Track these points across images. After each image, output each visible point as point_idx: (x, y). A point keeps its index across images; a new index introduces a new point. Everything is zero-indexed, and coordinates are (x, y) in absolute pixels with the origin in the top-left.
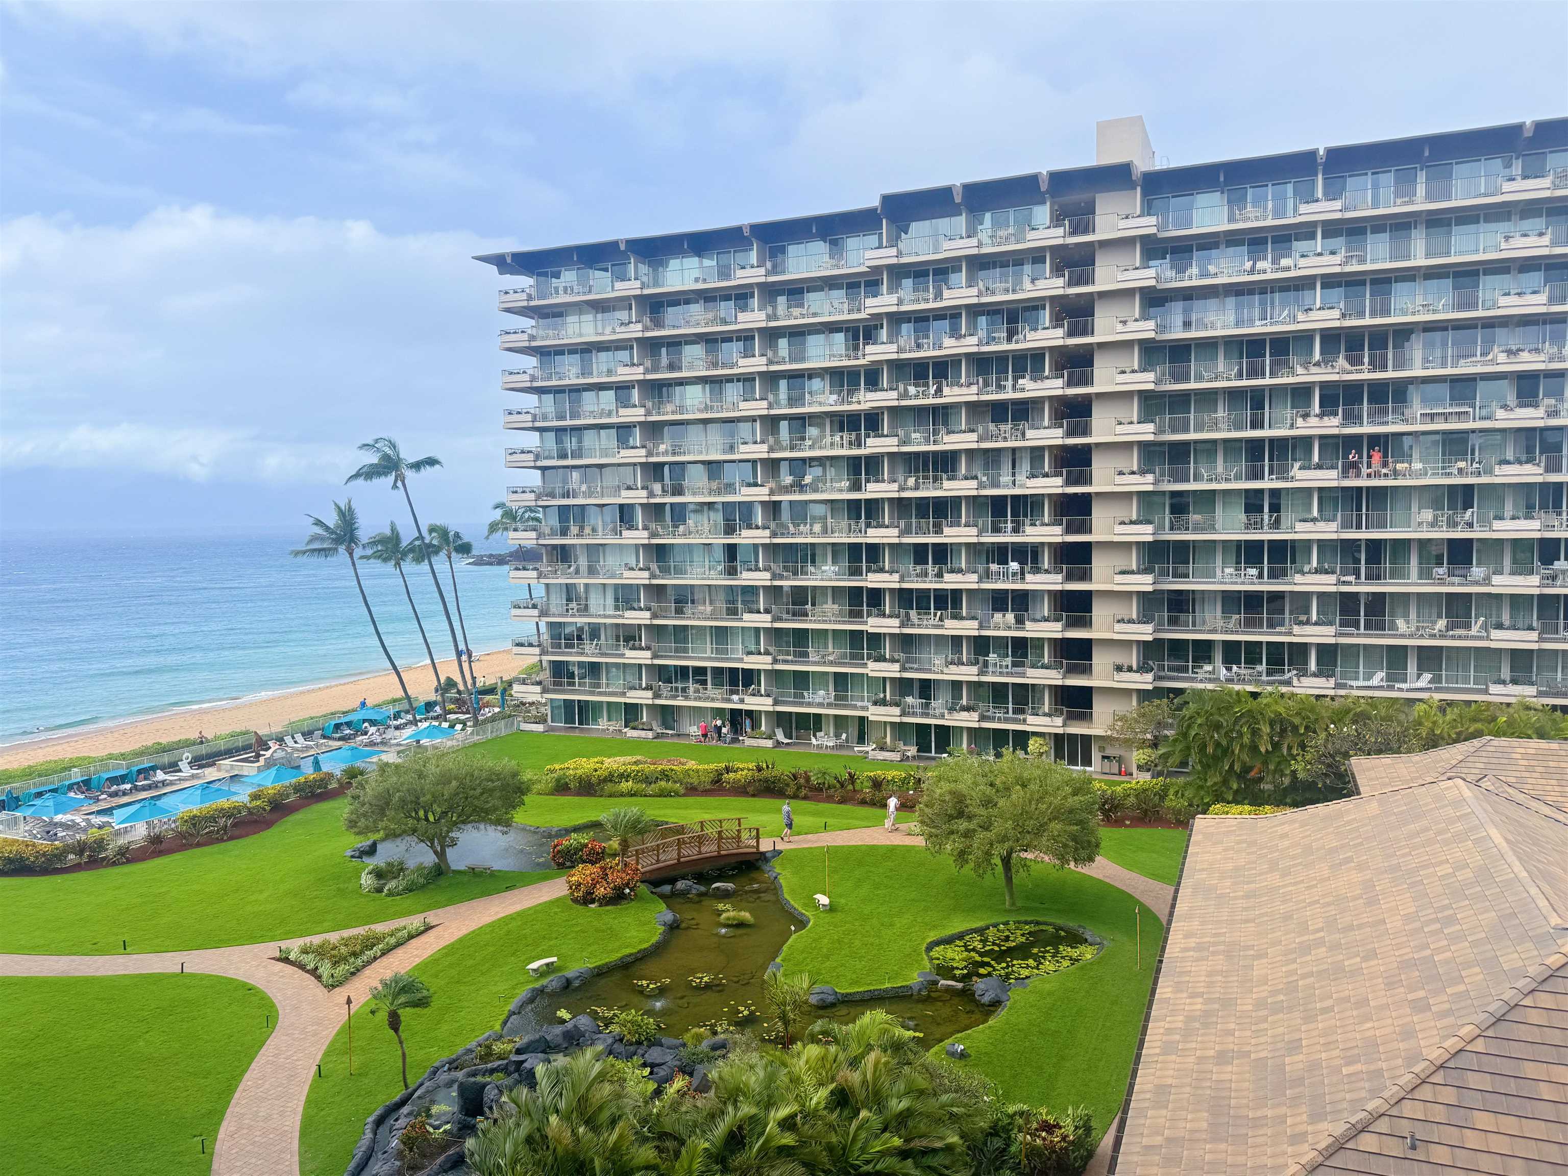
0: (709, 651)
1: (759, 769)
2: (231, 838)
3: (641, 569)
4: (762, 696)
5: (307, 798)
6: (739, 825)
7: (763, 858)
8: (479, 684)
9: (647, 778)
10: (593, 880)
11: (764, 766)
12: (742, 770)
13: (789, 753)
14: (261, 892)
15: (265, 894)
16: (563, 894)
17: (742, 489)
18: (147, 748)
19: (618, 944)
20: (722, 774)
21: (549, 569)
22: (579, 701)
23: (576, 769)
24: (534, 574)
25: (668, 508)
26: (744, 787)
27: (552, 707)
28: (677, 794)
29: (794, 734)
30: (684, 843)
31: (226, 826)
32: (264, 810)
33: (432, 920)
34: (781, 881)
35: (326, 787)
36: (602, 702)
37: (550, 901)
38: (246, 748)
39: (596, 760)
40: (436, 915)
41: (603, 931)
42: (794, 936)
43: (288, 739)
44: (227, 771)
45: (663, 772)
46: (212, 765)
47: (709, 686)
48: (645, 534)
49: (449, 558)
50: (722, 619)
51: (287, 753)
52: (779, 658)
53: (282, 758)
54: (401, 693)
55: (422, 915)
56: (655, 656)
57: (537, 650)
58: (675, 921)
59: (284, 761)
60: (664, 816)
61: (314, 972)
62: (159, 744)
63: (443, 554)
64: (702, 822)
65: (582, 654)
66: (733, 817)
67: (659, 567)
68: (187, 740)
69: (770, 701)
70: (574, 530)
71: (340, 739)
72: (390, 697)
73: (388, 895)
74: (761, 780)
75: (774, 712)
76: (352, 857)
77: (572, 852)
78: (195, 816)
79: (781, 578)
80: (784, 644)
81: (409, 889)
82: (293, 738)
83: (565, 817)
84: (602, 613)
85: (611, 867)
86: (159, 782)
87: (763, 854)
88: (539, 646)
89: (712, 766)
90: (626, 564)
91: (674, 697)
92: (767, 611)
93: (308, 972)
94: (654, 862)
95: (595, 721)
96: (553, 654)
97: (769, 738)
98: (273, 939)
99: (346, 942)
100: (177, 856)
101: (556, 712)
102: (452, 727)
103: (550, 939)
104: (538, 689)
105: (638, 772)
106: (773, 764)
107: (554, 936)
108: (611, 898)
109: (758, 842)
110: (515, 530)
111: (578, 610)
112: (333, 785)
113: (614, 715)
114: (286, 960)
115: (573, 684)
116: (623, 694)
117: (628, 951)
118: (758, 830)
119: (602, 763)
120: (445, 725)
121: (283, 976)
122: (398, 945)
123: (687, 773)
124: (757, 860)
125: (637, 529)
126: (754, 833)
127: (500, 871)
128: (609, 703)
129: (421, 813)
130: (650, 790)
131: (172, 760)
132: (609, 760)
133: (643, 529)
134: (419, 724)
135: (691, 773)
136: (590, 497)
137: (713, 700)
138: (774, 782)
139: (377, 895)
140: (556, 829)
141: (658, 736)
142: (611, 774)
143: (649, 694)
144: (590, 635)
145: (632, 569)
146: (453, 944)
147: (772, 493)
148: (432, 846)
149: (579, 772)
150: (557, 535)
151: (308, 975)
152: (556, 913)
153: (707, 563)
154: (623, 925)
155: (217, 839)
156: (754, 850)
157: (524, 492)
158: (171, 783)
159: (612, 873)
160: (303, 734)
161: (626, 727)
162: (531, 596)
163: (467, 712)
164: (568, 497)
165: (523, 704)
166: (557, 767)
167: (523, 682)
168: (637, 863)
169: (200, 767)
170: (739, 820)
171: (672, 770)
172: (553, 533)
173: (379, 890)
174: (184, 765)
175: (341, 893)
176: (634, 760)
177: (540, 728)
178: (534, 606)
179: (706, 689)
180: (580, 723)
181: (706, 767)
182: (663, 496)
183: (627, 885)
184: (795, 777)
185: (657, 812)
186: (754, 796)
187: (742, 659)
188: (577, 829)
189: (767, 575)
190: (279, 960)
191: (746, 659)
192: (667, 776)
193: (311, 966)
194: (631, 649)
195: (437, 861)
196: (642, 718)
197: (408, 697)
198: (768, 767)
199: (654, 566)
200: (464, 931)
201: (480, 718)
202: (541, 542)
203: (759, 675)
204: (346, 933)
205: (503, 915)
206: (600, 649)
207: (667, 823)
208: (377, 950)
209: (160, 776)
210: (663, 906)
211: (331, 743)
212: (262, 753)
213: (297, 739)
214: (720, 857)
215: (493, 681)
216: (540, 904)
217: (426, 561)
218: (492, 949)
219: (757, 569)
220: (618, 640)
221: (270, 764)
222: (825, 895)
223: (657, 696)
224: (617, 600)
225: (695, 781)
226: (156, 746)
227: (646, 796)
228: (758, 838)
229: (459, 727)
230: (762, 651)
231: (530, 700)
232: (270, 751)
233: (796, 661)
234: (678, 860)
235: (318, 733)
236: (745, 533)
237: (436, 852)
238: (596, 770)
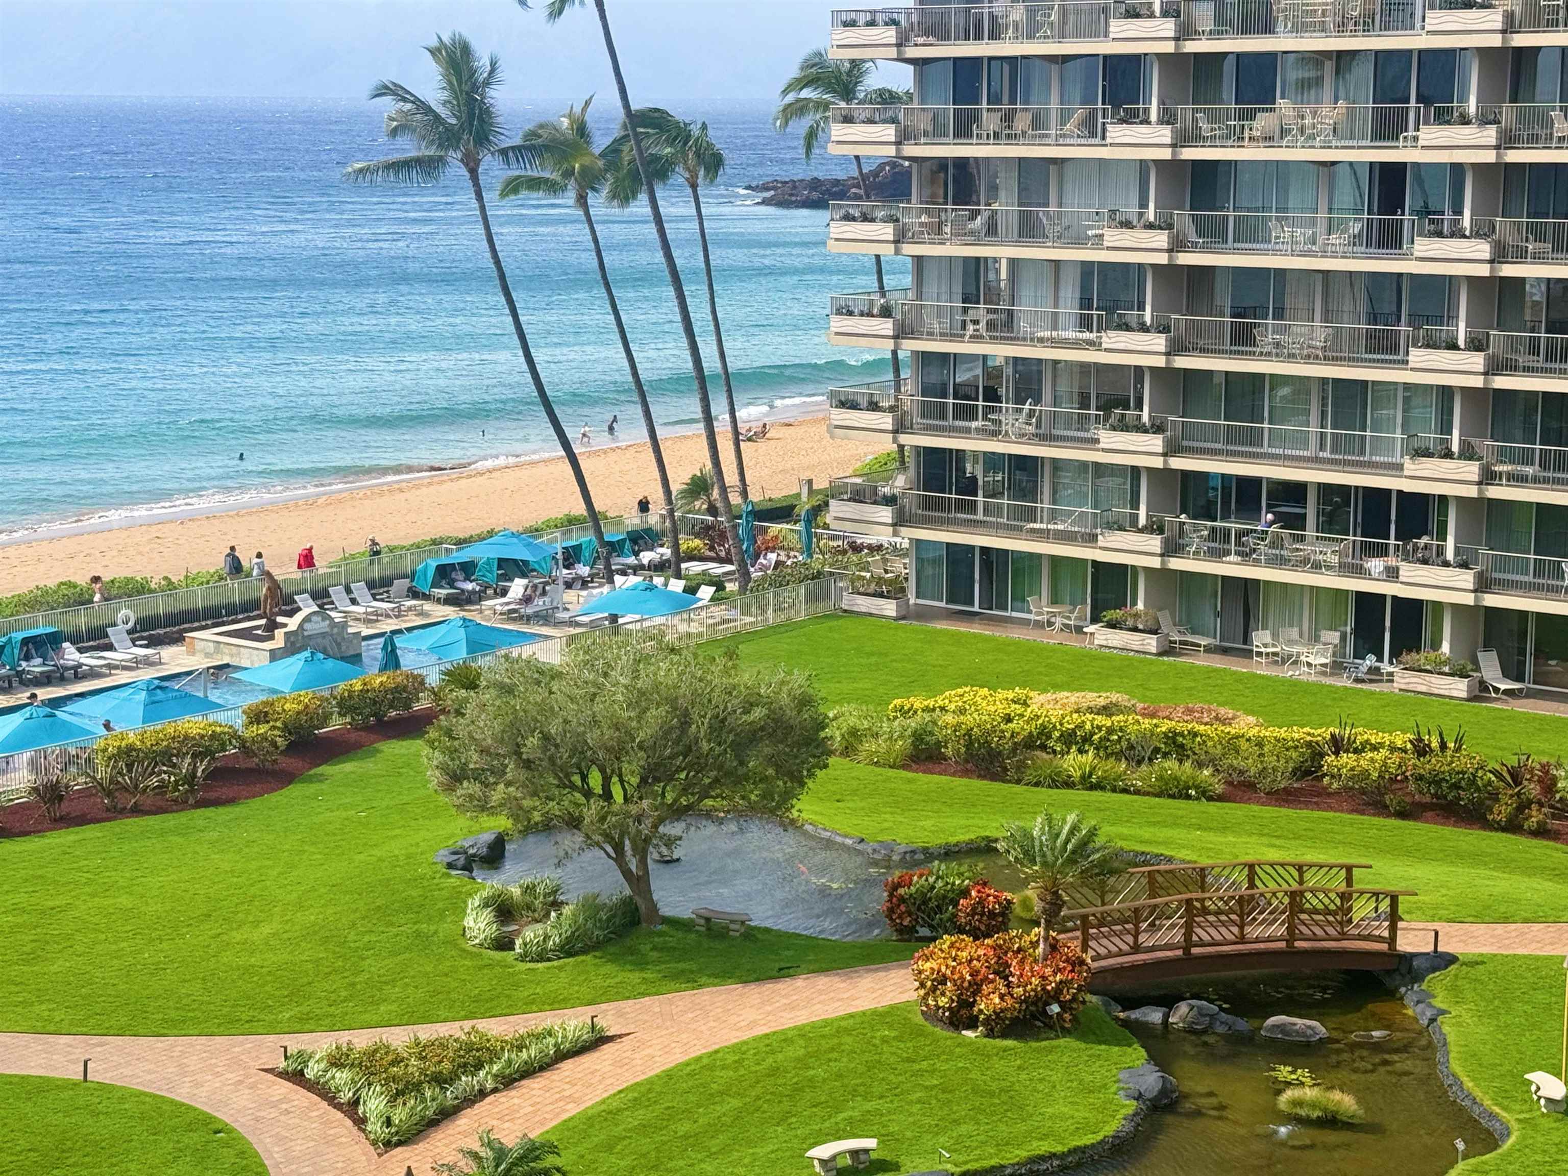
0: (1313, 442)
1: (1421, 749)
2: (203, 804)
3: (1150, 226)
4: (1446, 564)
5: (368, 729)
6: (1349, 880)
7: (1403, 969)
8: (755, 496)
9: (1131, 747)
10: (974, 973)
11: (1435, 744)
12: (1375, 748)
13: (1512, 717)
14: (257, 924)
15: (266, 930)
16: (905, 998)
17: (1429, 14)
18: (46, 592)
19: (1022, 1127)
20: (1322, 755)
21: (924, 219)
22: (985, 550)
23: (962, 711)
24: (887, 231)
25: (1229, 67)
26: (1380, 790)
27: (920, 561)
28: (1206, 795)
29: (1529, 668)
30: (1205, 911)
31: (193, 775)
32: (274, 744)
33: (609, 1023)
34: (1446, 1029)
35: (408, 707)
36: (1039, 556)
37: (874, 1012)
38: (248, 608)
39: (1011, 695)
40: (620, 1014)
41: (992, 1094)
42: (1461, 1166)
43: (337, 593)
44: (208, 655)
45: (1172, 738)
46: (177, 639)
47: (1310, 532)
48: (1165, 134)
49: (694, 186)
50: (1353, 361)
51: (333, 625)
52: (1498, 468)
53: (323, 635)
54: (580, 509)
55: (590, 1010)
56: (1172, 449)
57: (886, 421)
58: (1164, 1092)
59: (327, 642)
60: (1165, 843)
61: (351, 1109)
62: (72, 585)
63: (679, 177)
64: (1251, 866)
65: (995, 434)
66: (1332, 861)
67: (1195, 218)
68: (128, 580)
69: (1467, 579)
70: (990, 121)
71: (449, 601)
72: (559, 512)
73: (523, 958)
74: (1421, 778)
75: (1476, 608)
76: (450, 866)
77: (933, 904)
78: (131, 748)
79: (1521, 256)
80: (1519, 433)
81: (568, 949)
82: (348, 590)
83: (928, 823)
84: (1047, 334)
85: (1020, 950)
86: (67, 668)
87: (1408, 958)
88: (892, 409)
89: (1297, 733)
90: (1113, 212)
91: (1218, 555)
92: (1475, 345)
93: (338, 1106)
94: (1125, 948)
95: (1020, 600)
96: (928, 430)
97: (1462, 674)
98: (273, 1029)
99: (422, 1050)
100: (91, 832)
101: (929, 571)
102: (692, 590)
103: (867, 1097)
104: (886, 514)
105: (1110, 731)
106: (1459, 741)
107: (877, 1089)
108: (1015, 1021)
109: (1393, 929)
110: (848, 119)
111: (991, 325)
112: (423, 703)
113: (1066, 589)
114: (297, 1077)
115: (972, 507)
116: (1092, 539)
117: (1044, 1147)
118: (1394, 899)
119: (1025, 704)
120: (677, 586)
121: (287, 1112)
122: (529, 1071)
123: (1232, 744)
124: (1389, 972)
125: (1147, 122)
126: (1385, 906)
127: (767, 930)
128: (1055, 560)
129: (595, 780)
130: (1139, 777)
131: (96, 622)
132: (1042, 698)
133: (1161, 122)
134: (618, 579)
135: (1244, 745)
136: (1031, 36)
137: (1317, 567)
138: (1456, 786)
139: (498, 955)
140: (902, 849)
141: (1168, 650)
142: (1045, 732)
143: (1155, 543)
144: (1017, 391)
145: (1127, 225)
146: (650, 1081)
147: (1510, 26)
148: (619, 858)
149: (968, 720)
150: (946, 135)
151: (339, 1115)
152: (885, 1040)
153: (1322, 215)
154: (1040, 1087)
155: (175, 801)
156: (1384, 947)
157: (872, 23)
158: (93, 674)
159: (1022, 962)
160: (371, 585)
161: (1095, 620)
162: (881, 287)
163: (728, 561)
164: (978, 37)
165: (856, 548)
166: (918, 703)
167: (858, 496)
168: (1085, 947)
169: (154, 642)
170: (1349, 869)
171: (1195, 735)
172: (937, 132)
173: (503, 944)
174: (117, 635)
175: (422, 941)
176: (1102, 702)
177: (889, 608)
178: (886, 312)
179: (1302, 539)
180: (987, 603)
181: (1283, 733)
182: (1216, 34)
183: (1055, 996)
184: (1516, 776)
185: (1146, 833)
186: (1402, 815)
187: (1400, 467)
188: (950, 853)
189: (1483, 249)
190: (284, 1075)
191: (1410, 467)
192: (1182, 746)
193: (346, 1096)
194: (1114, 428)
195: (628, 892)
196: (1134, 603)
197: (594, 517)
198: (1443, 746)
199: (1183, 218)
200: (677, 1057)
201: (755, 574)
202: (910, 150)
203: (1444, 513)
204: (426, 1033)
205: (766, 1030)
206: (1039, 425)
207: (1170, 860)
208: (485, 1077)
209: (71, 654)
210: (1137, 1055)
211: (427, 606)
212: (280, 619)
213: (355, 595)
214: (1292, 954)
215: (795, 490)
216: (851, 1016)
217: (643, 198)
218: (736, 1103)
219: (1457, 233)
220: (1084, 403)
221: (294, 646)
222: (1558, 1075)
223: (1172, 548)
224: (1085, 303)
225: (1252, 767)
226: (64, 590)
227: (1125, 791)
228: (1394, 917)
229: (706, 592)
230: (1455, 448)
231: (872, 540)
232: (299, 617)
233: (1546, 481)
234: (1187, 948)
235: (401, 584)
236: (1430, 134)
237: (627, 873)
238: (1008, 719)
